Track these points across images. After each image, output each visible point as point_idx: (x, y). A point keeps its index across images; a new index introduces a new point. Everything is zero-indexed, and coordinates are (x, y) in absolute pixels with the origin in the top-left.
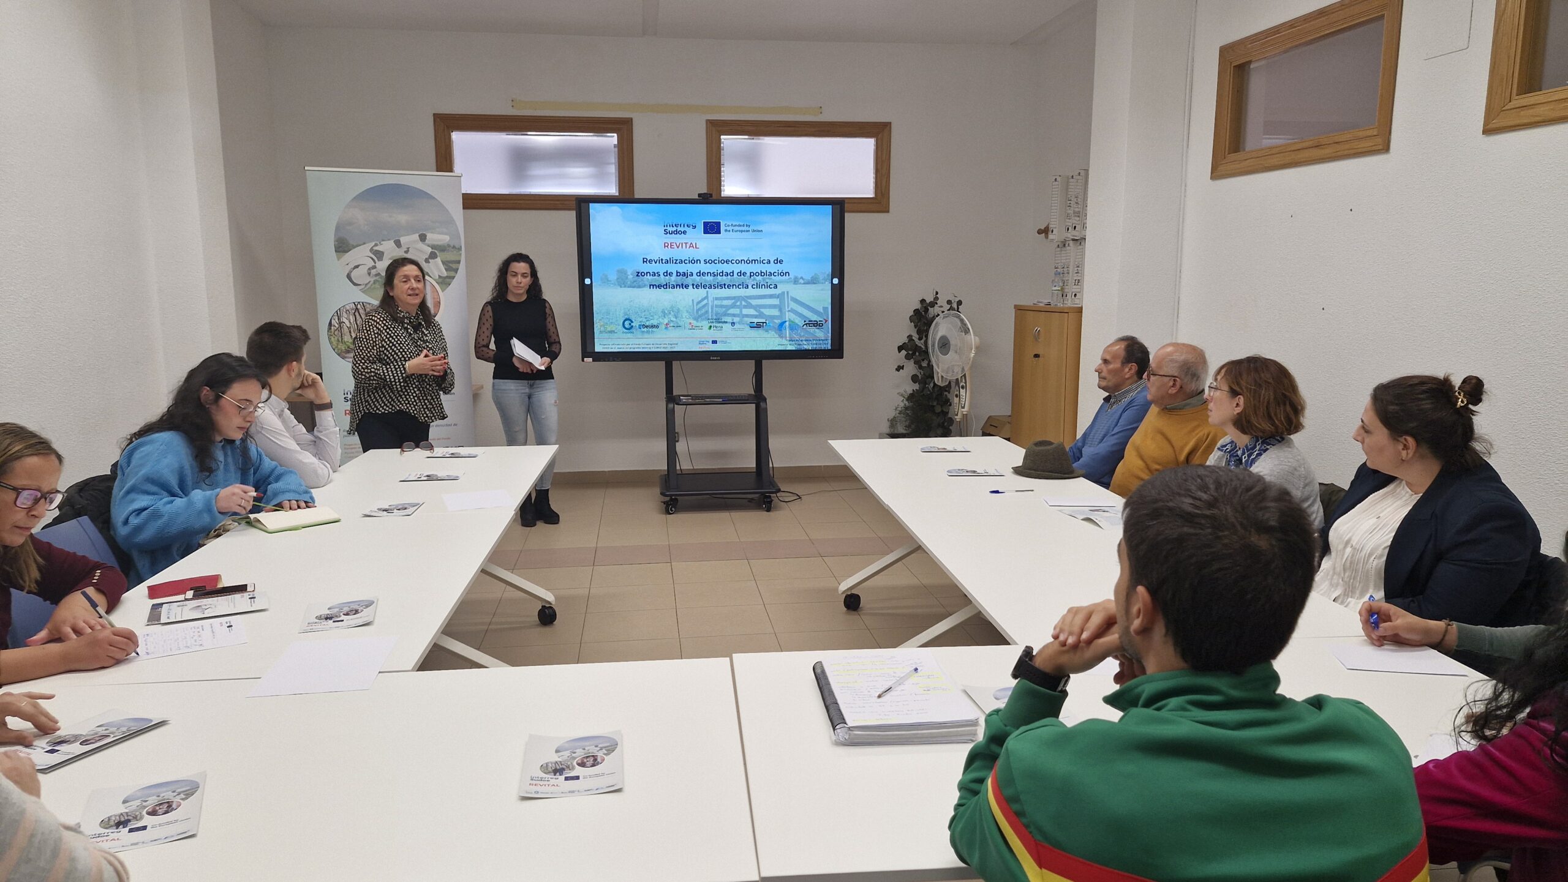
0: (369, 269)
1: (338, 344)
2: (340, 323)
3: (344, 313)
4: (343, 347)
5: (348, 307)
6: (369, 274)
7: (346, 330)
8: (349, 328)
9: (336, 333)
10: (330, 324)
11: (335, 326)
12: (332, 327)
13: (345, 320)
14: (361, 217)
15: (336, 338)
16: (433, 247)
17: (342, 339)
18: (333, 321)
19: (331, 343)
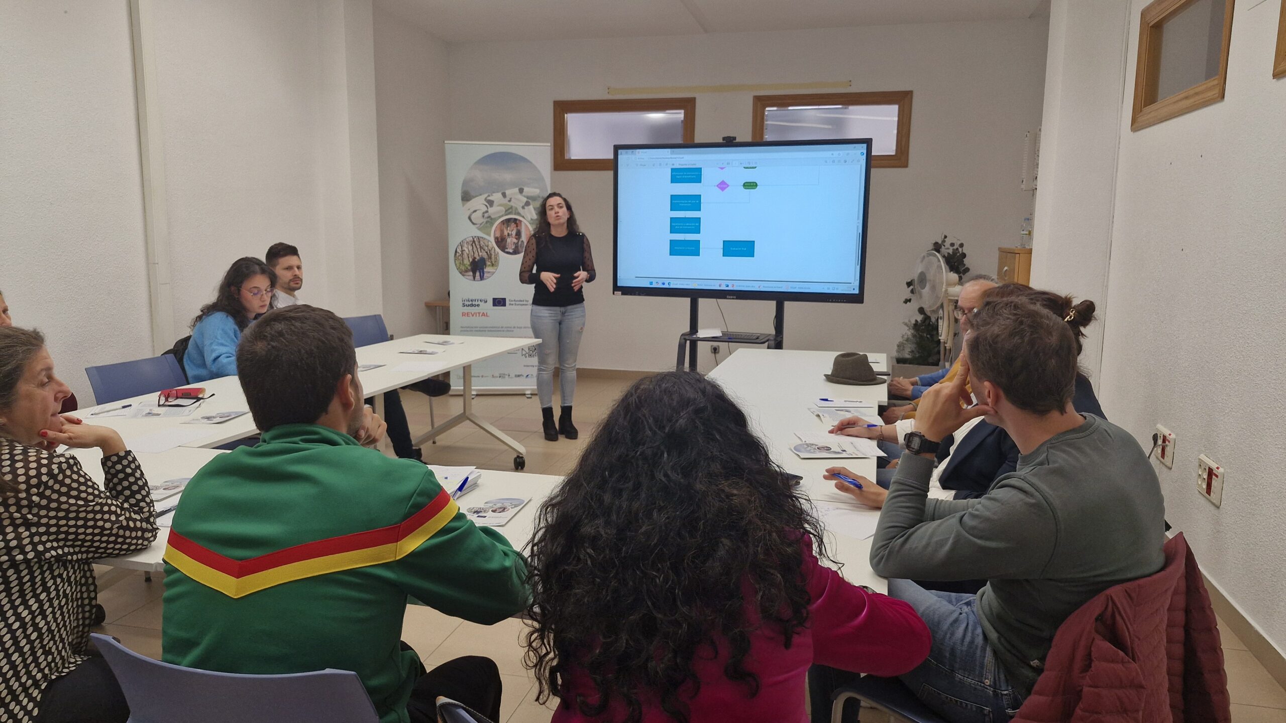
0: (483, 213)
1: (460, 266)
2: (462, 251)
3: (465, 244)
4: (463, 268)
5: (467, 240)
6: (483, 216)
7: (465, 255)
8: (468, 255)
9: (460, 257)
10: (456, 251)
11: (458, 253)
12: (457, 254)
13: (465, 249)
14: (480, 176)
15: (459, 261)
16: (528, 197)
17: (463, 262)
18: (458, 250)
19: (456, 265)
